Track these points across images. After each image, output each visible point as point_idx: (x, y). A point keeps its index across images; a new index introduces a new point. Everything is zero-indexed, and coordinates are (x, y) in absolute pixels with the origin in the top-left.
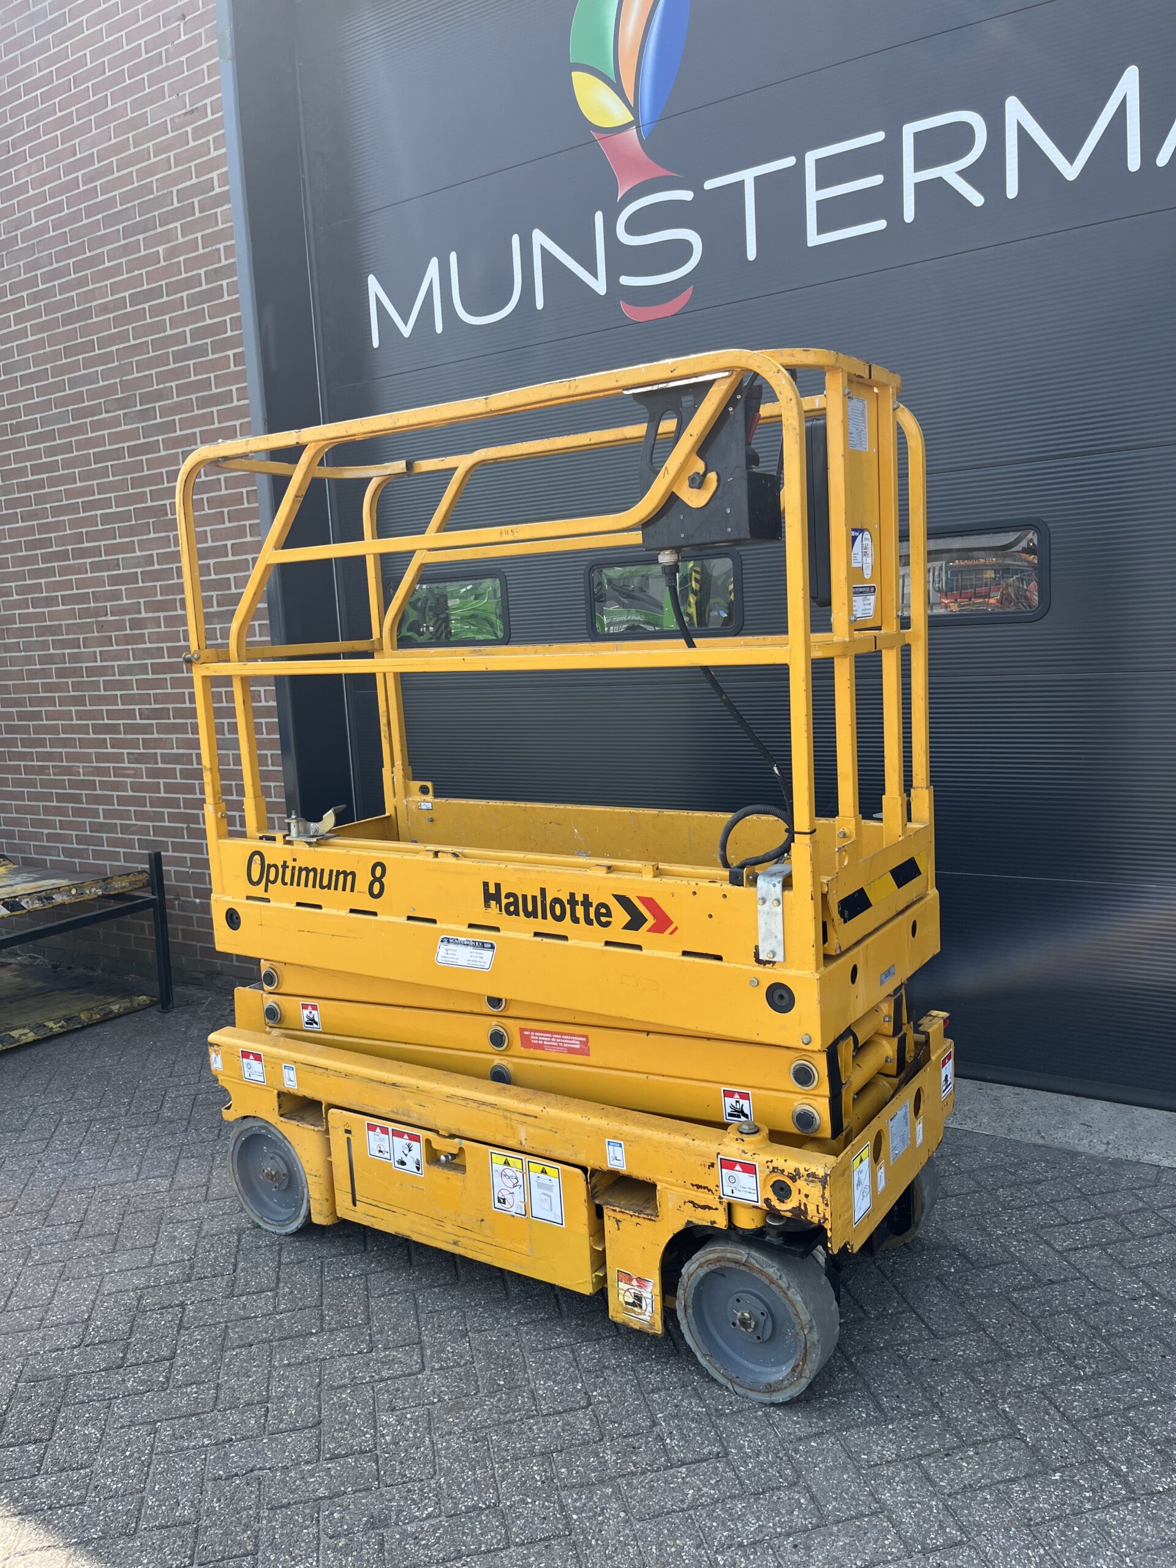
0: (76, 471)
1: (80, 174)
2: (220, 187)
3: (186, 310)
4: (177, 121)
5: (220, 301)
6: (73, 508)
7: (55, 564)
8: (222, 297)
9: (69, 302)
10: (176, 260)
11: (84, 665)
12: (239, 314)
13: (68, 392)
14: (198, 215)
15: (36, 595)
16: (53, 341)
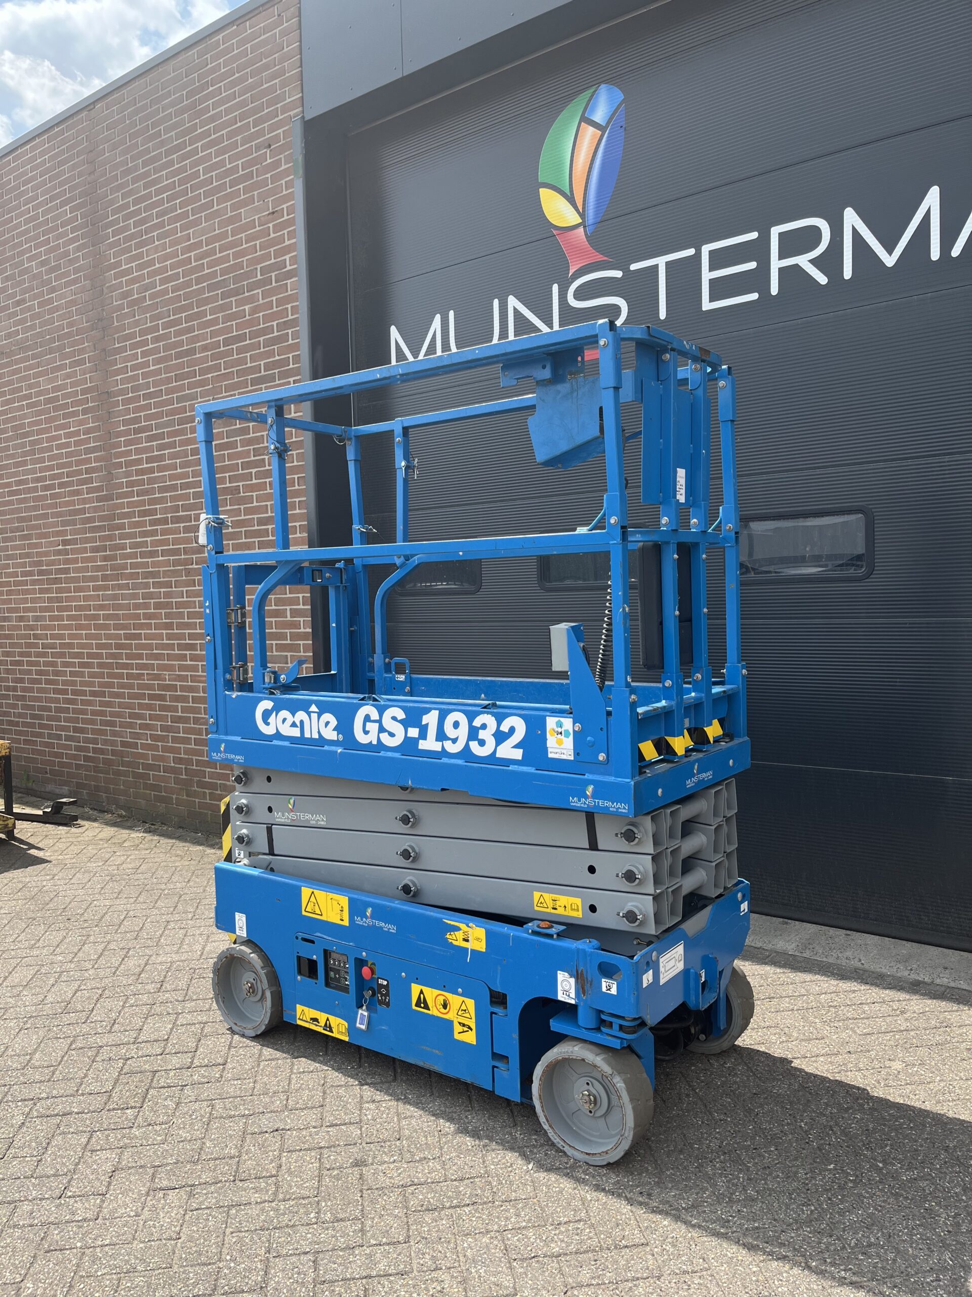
0: (178, 461)
1: (192, 254)
2: (290, 265)
3: (262, 350)
4: (262, 219)
5: (286, 344)
6: (174, 488)
7: (159, 527)
8: (288, 341)
9: (181, 344)
10: (257, 315)
11: (174, 600)
12: (298, 353)
13: (176, 406)
14: (274, 284)
15: (143, 549)
16: (167, 370)
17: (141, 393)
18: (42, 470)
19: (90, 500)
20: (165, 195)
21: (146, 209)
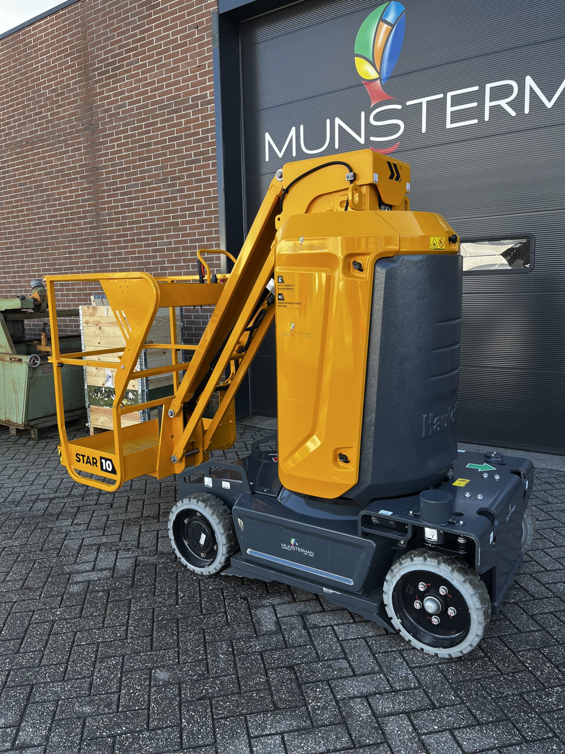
0: (141, 207)
1: (149, 88)
2: (210, 97)
3: (192, 145)
4: (192, 69)
5: (207, 142)
6: (138, 222)
7: (129, 244)
8: (209, 140)
9: (142, 140)
10: (190, 125)
12: (215, 147)
13: (139, 175)
14: (200, 107)
16: (133, 155)
17: (117, 168)
18: (54, 211)
19: (86, 229)
20: (131, 53)
21: (120, 61)
